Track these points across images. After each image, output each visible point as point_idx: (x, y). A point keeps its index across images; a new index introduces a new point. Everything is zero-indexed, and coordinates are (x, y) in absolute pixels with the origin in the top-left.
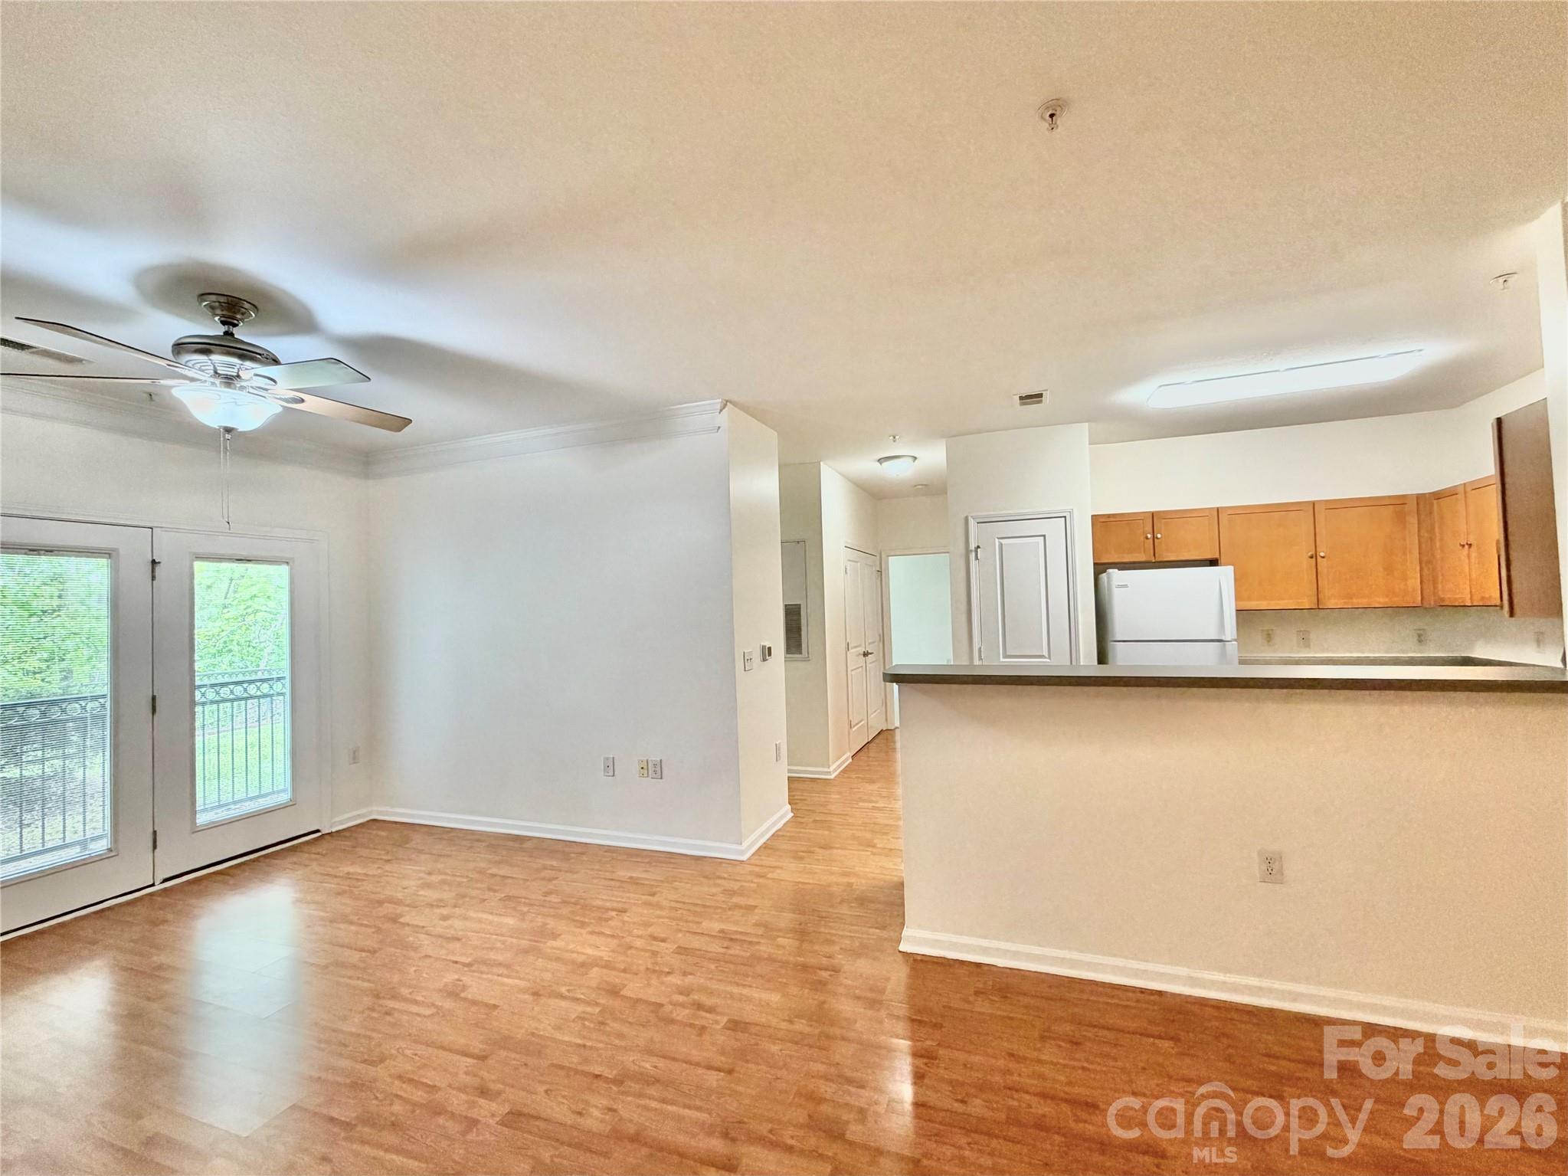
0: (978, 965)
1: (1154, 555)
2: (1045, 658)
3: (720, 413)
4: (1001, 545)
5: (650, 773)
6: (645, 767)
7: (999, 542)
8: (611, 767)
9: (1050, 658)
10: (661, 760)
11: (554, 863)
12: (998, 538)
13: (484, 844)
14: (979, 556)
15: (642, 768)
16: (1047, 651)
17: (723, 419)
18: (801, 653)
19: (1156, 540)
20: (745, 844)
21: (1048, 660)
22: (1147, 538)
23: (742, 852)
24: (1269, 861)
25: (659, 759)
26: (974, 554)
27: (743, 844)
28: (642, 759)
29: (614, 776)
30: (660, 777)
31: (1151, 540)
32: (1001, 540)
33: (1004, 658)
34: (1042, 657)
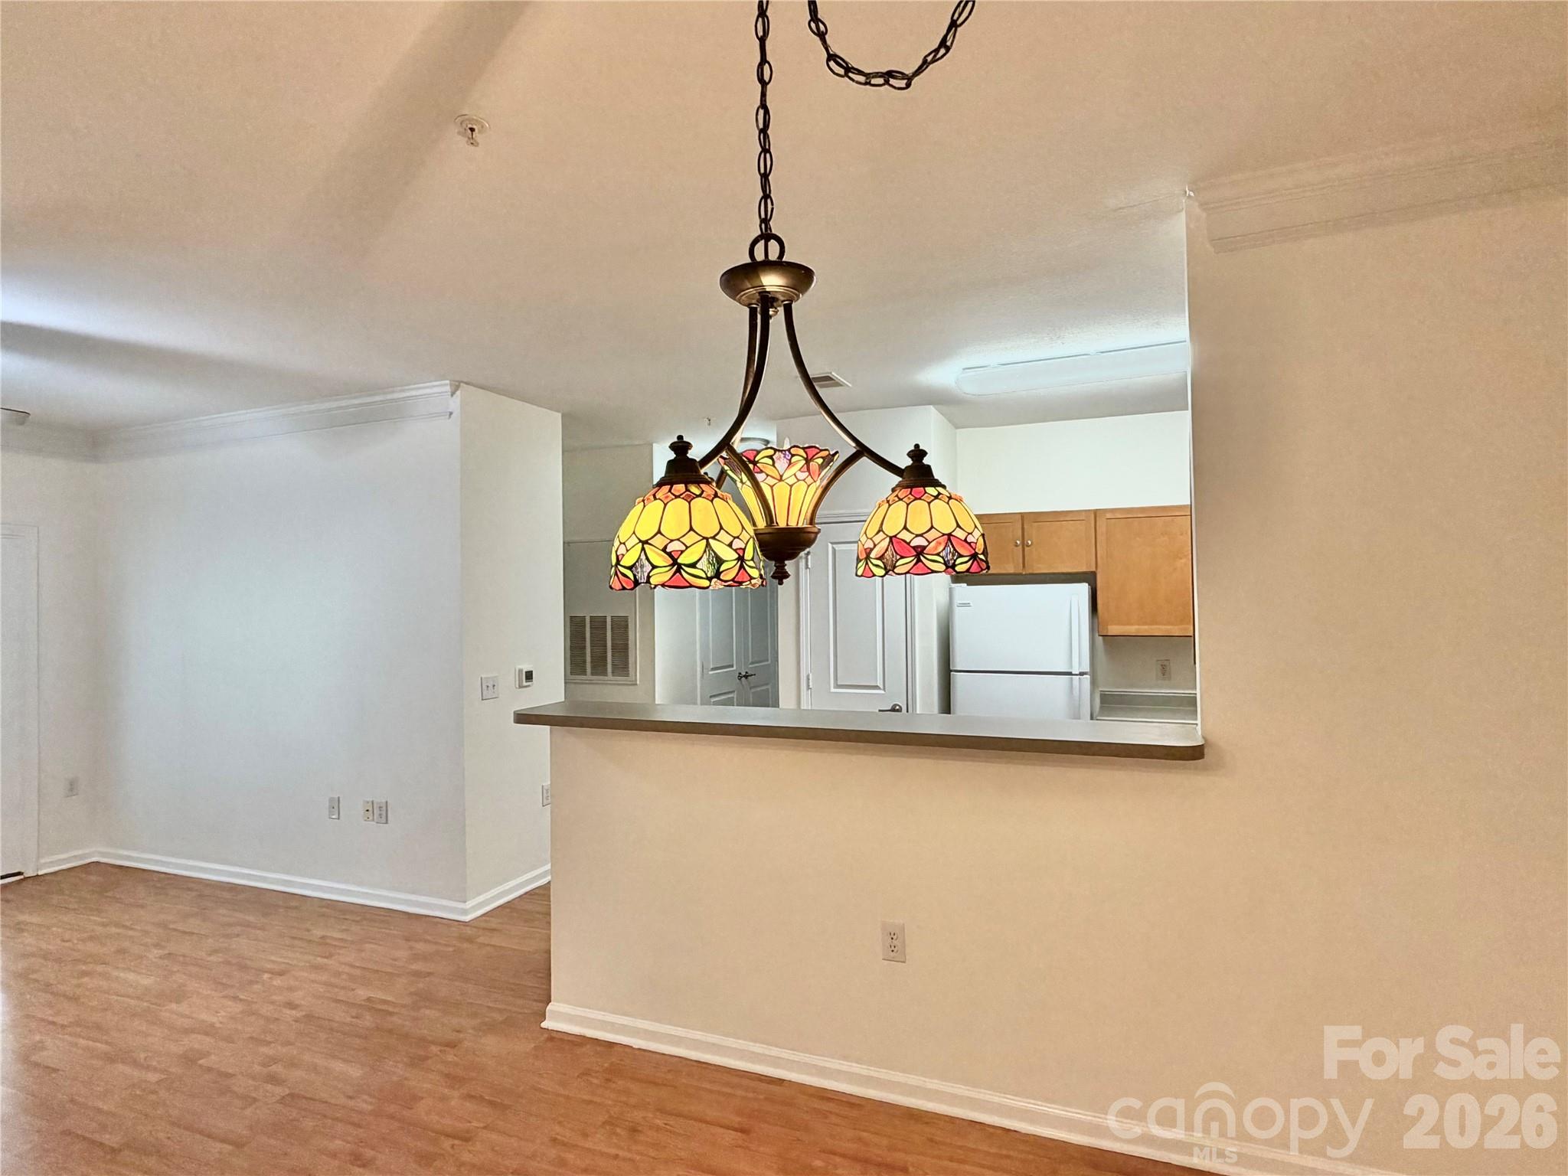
0: (611, 1045)
1: (1024, 566)
2: (880, 689)
3: (452, 395)
4: (834, 550)
5: (375, 817)
6: (370, 809)
7: (833, 548)
8: (336, 808)
9: (884, 689)
10: (387, 802)
11: (251, 918)
12: (832, 543)
13: (194, 894)
14: (809, 564)
15: (368, 811)
16: (882, 681)
17: (455, 403)
18: (628, 675)
19: (1026, 549)
20: (469, 904)
21: (883, 692)
22: (1017, 545)
23: (465, 912)
24: (892, 936)
25: (384, 801)
26: (804, 561)
27: (467, 903)
28: (368, 800)
29: (339, 819)
30: (384, 821)
31: (1021, 547)
32: (834, 546)
33: (835, 688)
34: (876, 687)
